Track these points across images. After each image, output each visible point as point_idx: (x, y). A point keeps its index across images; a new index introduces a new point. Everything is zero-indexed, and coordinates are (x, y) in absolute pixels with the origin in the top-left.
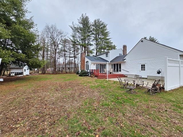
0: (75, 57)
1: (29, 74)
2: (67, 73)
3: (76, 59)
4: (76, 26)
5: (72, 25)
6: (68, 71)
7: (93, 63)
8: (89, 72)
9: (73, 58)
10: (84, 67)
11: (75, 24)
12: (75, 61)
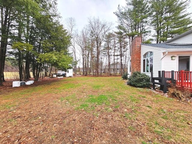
0: (121, 55)
1: (72, 75)
2: (111, 75)
3: (122, 57)
4: (123, 11)
5: (118, 11)
6: (112, 73)
7: (169, 53)
8: (156, 79)
9: (119, 57)
10: (140, 67)
11: (121, 8)
12: (121, 60)
